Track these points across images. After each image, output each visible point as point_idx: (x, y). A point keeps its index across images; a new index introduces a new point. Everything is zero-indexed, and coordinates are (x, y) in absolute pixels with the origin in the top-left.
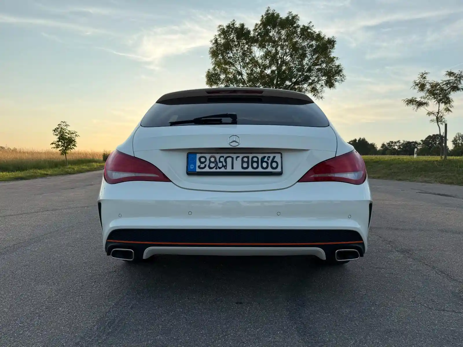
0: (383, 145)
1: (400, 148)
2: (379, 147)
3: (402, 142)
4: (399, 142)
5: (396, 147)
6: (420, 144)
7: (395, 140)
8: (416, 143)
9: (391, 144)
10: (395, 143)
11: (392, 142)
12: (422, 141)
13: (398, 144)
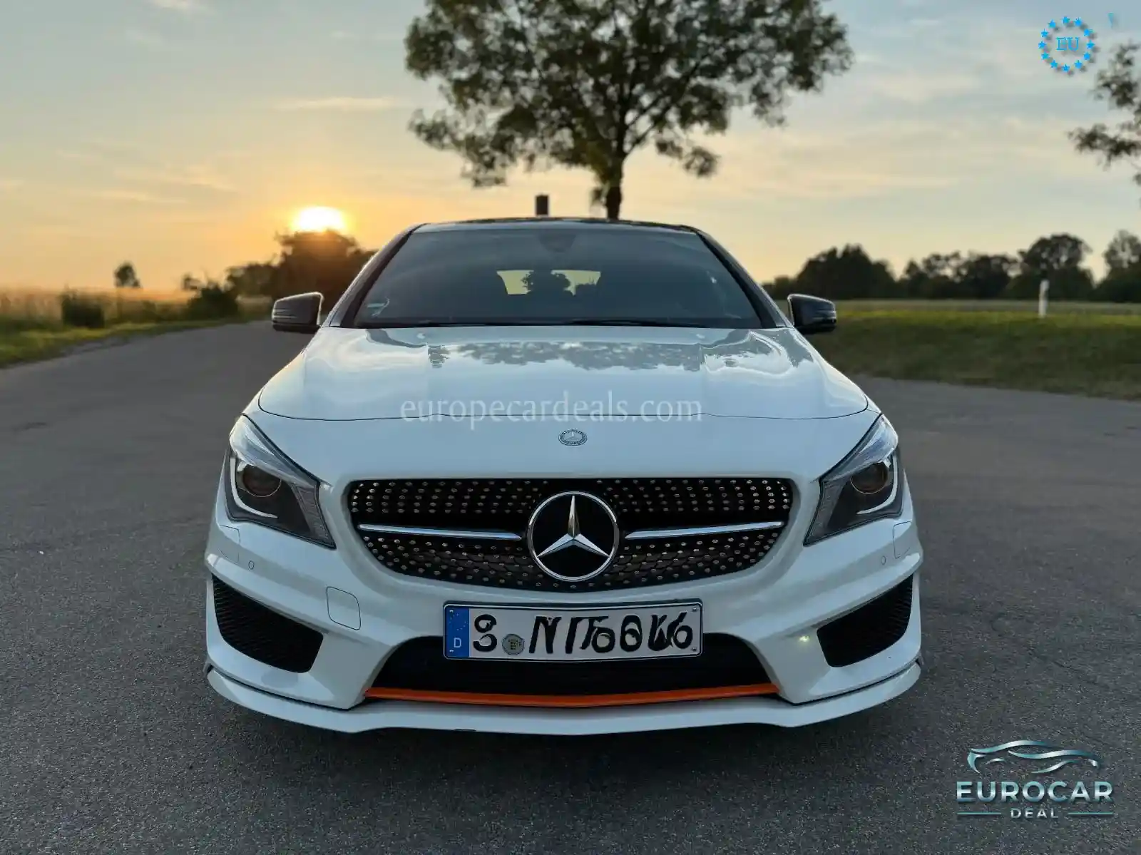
0: (912, 267)
1: (959, 274)
2: (898, 270)
3: (965, 255)
4: (956, 256)
5: (948, 272)
6: (1015, 261)
7: (945, 251)
8: (1004, 259)
9: (934, 261)
10: (947, 259)
11: (937, 258)
12: (1022, 253)
13: (953, 263)
